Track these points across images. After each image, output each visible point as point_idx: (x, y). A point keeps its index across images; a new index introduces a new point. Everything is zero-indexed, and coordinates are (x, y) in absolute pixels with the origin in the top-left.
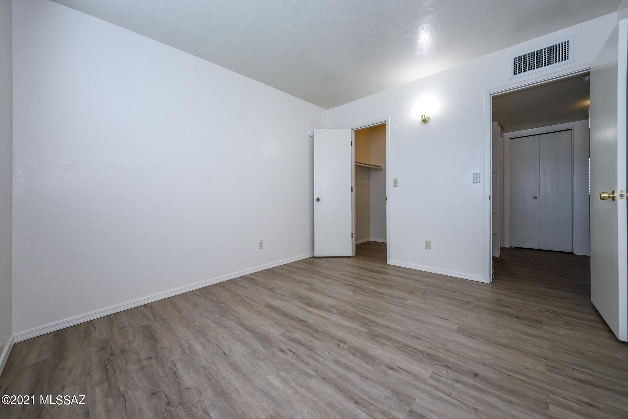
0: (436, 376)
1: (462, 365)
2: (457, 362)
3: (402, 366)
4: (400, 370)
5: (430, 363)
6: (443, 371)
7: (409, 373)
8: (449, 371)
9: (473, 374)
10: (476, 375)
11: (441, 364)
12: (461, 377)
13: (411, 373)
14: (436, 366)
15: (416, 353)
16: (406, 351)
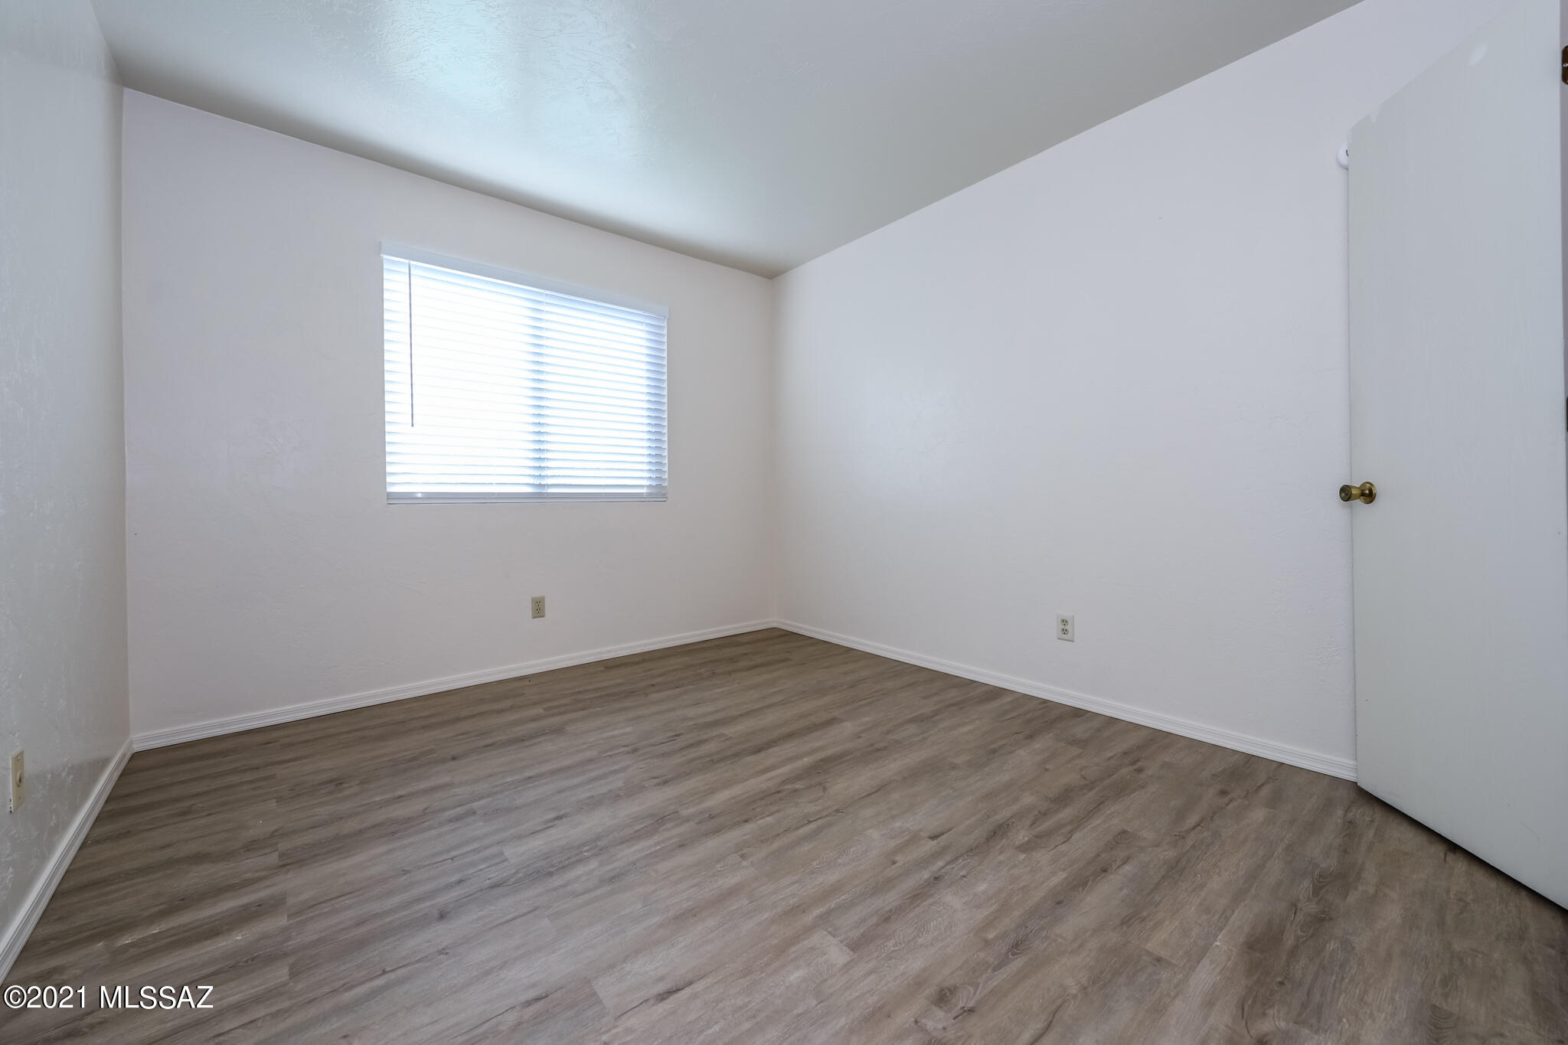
0: (497, 860)
1: (481, 911)
2: (493, 908)
3: (552, 831)
4: (546, 826)
5: (528, 865)
6: (496, 874)
7: (533, 833)
8: (488, 881)
9: (450, 912)
10: (442, 916)
11: (513, 880)
12: (462, 892)
13: (530, 835)
14: (514, 871)
15: (569, 858)
16: (585, 846)
